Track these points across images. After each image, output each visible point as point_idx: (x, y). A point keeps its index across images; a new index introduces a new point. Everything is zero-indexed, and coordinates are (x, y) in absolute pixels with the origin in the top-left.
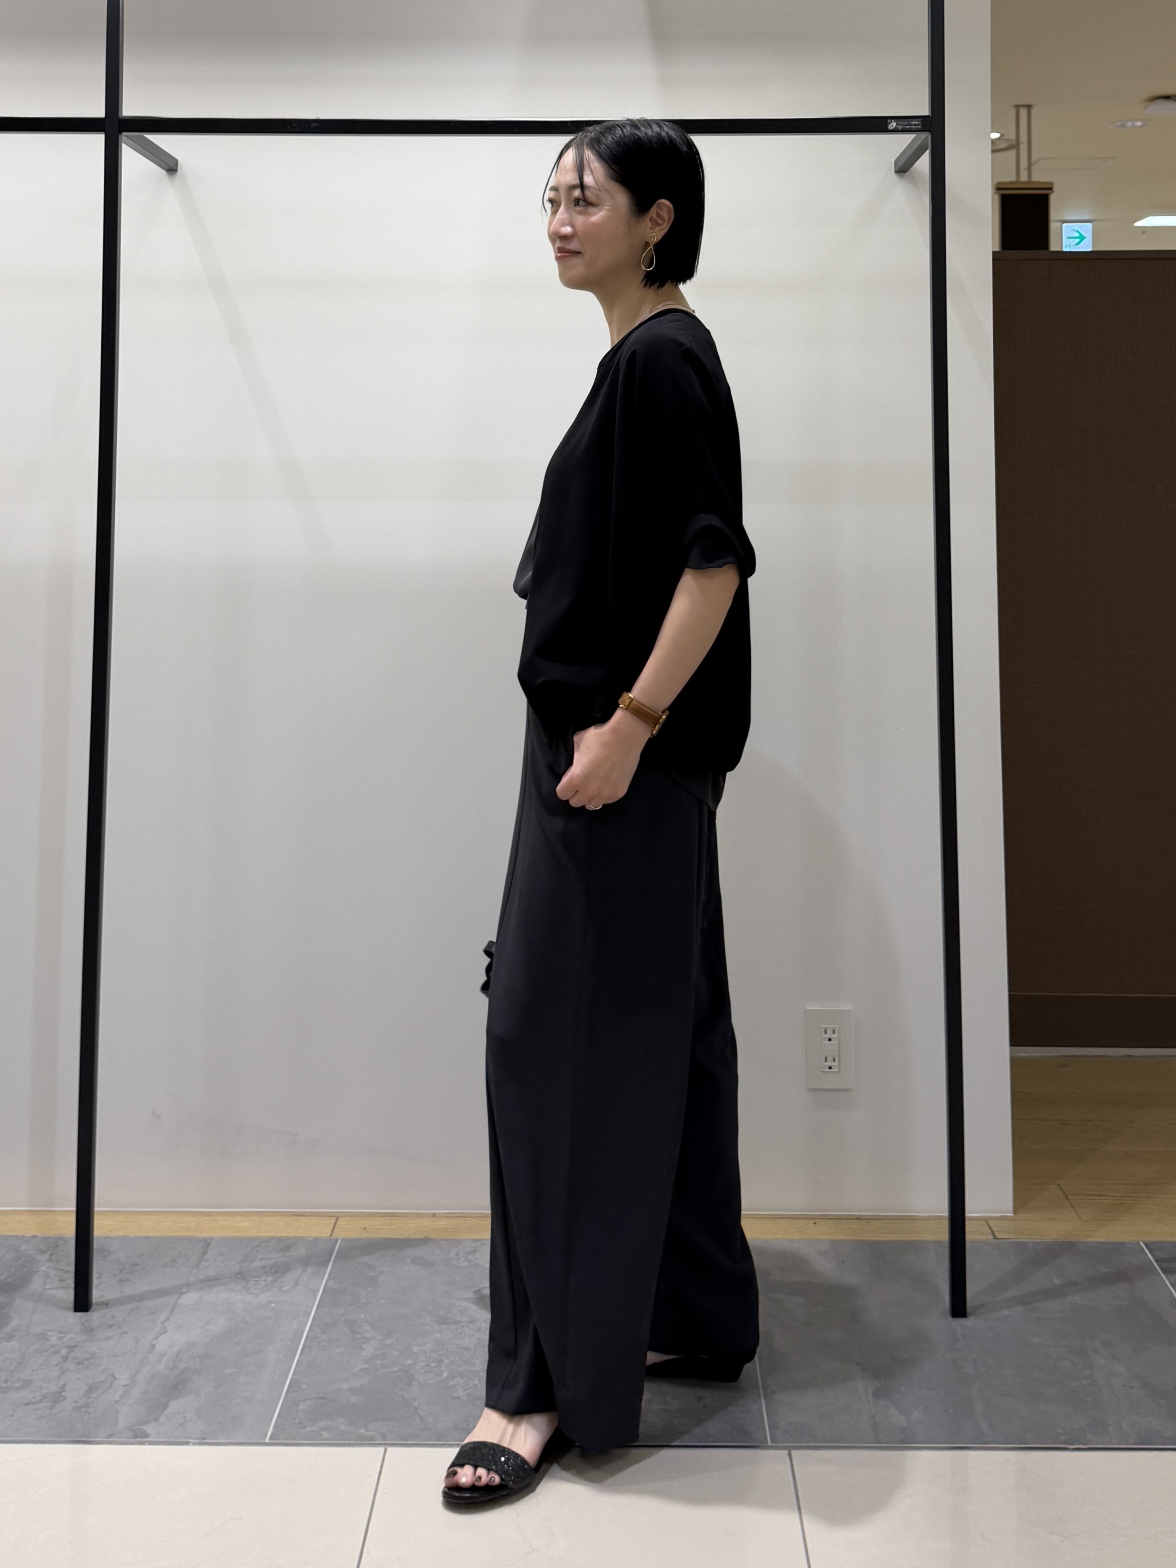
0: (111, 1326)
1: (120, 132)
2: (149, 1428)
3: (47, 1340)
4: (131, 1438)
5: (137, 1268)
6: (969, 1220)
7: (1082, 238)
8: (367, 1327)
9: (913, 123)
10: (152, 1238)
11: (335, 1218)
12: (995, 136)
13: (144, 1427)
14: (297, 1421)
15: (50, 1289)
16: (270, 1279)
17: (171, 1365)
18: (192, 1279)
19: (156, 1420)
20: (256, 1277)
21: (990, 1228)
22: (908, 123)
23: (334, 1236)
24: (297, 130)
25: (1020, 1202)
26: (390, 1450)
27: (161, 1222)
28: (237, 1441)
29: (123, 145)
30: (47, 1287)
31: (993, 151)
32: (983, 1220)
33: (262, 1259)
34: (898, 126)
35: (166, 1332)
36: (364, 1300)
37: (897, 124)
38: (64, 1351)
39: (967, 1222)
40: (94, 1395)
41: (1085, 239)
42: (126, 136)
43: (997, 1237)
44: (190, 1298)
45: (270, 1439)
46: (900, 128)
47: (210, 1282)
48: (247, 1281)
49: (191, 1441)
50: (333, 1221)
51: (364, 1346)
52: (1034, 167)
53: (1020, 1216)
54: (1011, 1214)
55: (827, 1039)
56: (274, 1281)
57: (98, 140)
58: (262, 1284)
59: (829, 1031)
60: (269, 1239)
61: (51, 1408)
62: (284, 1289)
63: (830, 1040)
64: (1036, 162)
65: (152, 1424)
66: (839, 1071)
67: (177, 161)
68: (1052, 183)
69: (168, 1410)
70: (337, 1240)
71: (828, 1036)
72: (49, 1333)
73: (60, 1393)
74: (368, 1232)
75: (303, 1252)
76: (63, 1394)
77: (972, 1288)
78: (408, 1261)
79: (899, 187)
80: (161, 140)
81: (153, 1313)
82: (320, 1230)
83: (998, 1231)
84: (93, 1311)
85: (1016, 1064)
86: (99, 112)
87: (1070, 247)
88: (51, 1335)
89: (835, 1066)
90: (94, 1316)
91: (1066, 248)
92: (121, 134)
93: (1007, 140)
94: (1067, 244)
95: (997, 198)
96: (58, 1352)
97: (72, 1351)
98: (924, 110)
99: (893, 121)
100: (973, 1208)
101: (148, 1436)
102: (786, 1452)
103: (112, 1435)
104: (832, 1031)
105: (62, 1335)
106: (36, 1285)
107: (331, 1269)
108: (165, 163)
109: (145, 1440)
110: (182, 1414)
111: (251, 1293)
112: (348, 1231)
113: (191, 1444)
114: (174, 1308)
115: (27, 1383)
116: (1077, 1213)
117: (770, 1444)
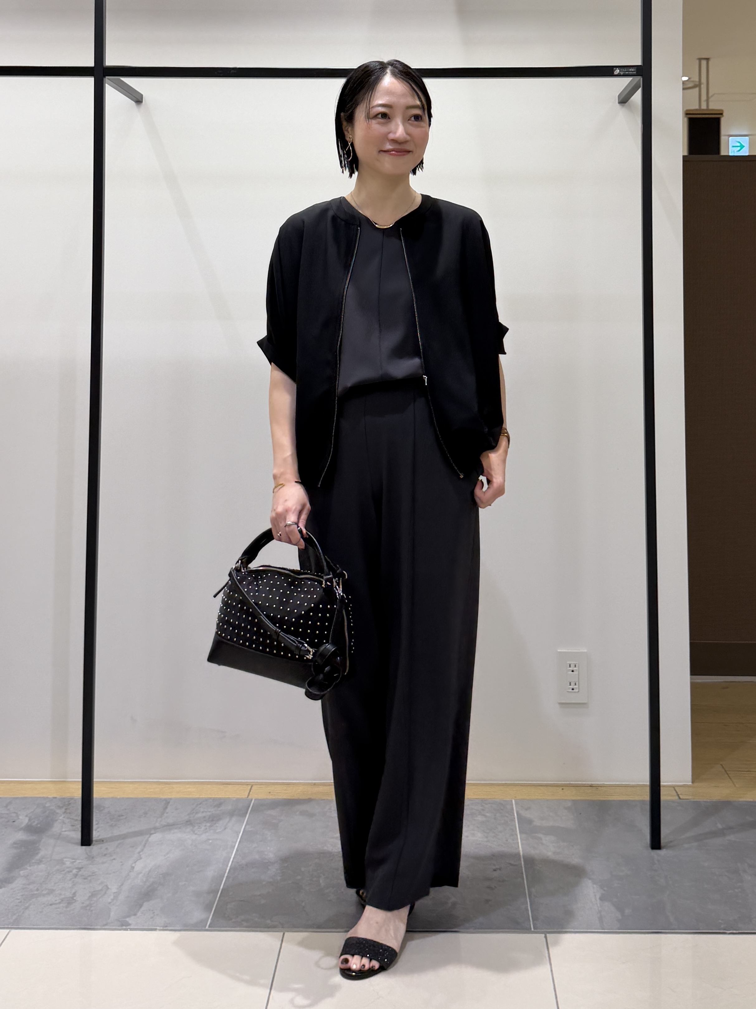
0: (105, 855)
1: (104, 76)
2: (131, 920)
3: (64, 863)
4: (119, 926)
5: (121, 818)
6: (663, 787)
7: (742, 147)
8: (271, 856)
9: (631, 70)
10: (132, 798)
11: (250, 786)
12: (685, 79)
13: (127, 919)
14: (226, 915)
15: (65, 831)
16: (208, 824)
17: (144, 879)
18: (157, 825)
19: (135, 915)
20: (200, 823)
21: (677, 792)
22: (627, 70)
23: (250, 797)
24: (221, 75)
25: (696, 777)
26: (286, 934)
27: (137, 788)
29: (107, 85)
30: (64, 830)
31: (684, 89)
32: (672, 787)
33: (203, 812)
35: (141, 858)
36: (269, 838)
37: (620, 71)
38: (75, 871)
39: (661, 788)
40: (95, 899)
41: (744, 148)
42: (108, 79)
43: (681, 798)
44: (155, 837)
45: (209, 927)
46: (622, 73)
47: (169, 827)
48: (193, 826)
49: (158, 928)
50: (249, 788)
51: (269, 867)
52: (710, 100)
53: (696, 784)
54: (691, 783)
55: (571, 671)
56: (211, 826)
57: (89, 82)
58: (203, 828)
59: (572, 666)
60: (207, 800)
61: (67, 907)
62: (218, 831)
63: (573, 671)
64: (712, 96)
65: (133, 917)
66: (578, 692)
67: (142, 95)
68: (722, 110)
69: (143, 908)
70: (252, 800)
71: (571, 669)
72: (65, 860)
73: (72, 898)
74: (272, 795)
75: (229, 807)
76: (75, 898)
77: (665, 831)
78: (298, 813)
79: (621, 113)
80: (131, 81)
81: (133, 847)
82: (242, 793)
83: (681, 794)
84: (93, 845)
85: (694, 686)
86: (90, 63)
87: (734, 153)
88: (66, 861)
89: (576, 688)
90: (94, 849)
91: (731, 153)
92: (105, 77)
93: (693, 81)
94: (732, 151)
95: (686, 120)
96: (71, 871)
97: (80, 871)
98: (638, 61)
99: (617, 69)
100: (665, 779)
101: (130, 925)
102: (543, 935)
103: (106, 925)
104: (574, 666)
105: (74, 860)
106: (57, 828)
107: (248, 818)
108: (134, 97)
109: (128, 927)
110: (152, 911)
111: (196, 834)
112: (259, 794)
113: (158, 930)
114: (146, 844)
115: (51, 891)
116: (733, 782)
117: (533, 930)
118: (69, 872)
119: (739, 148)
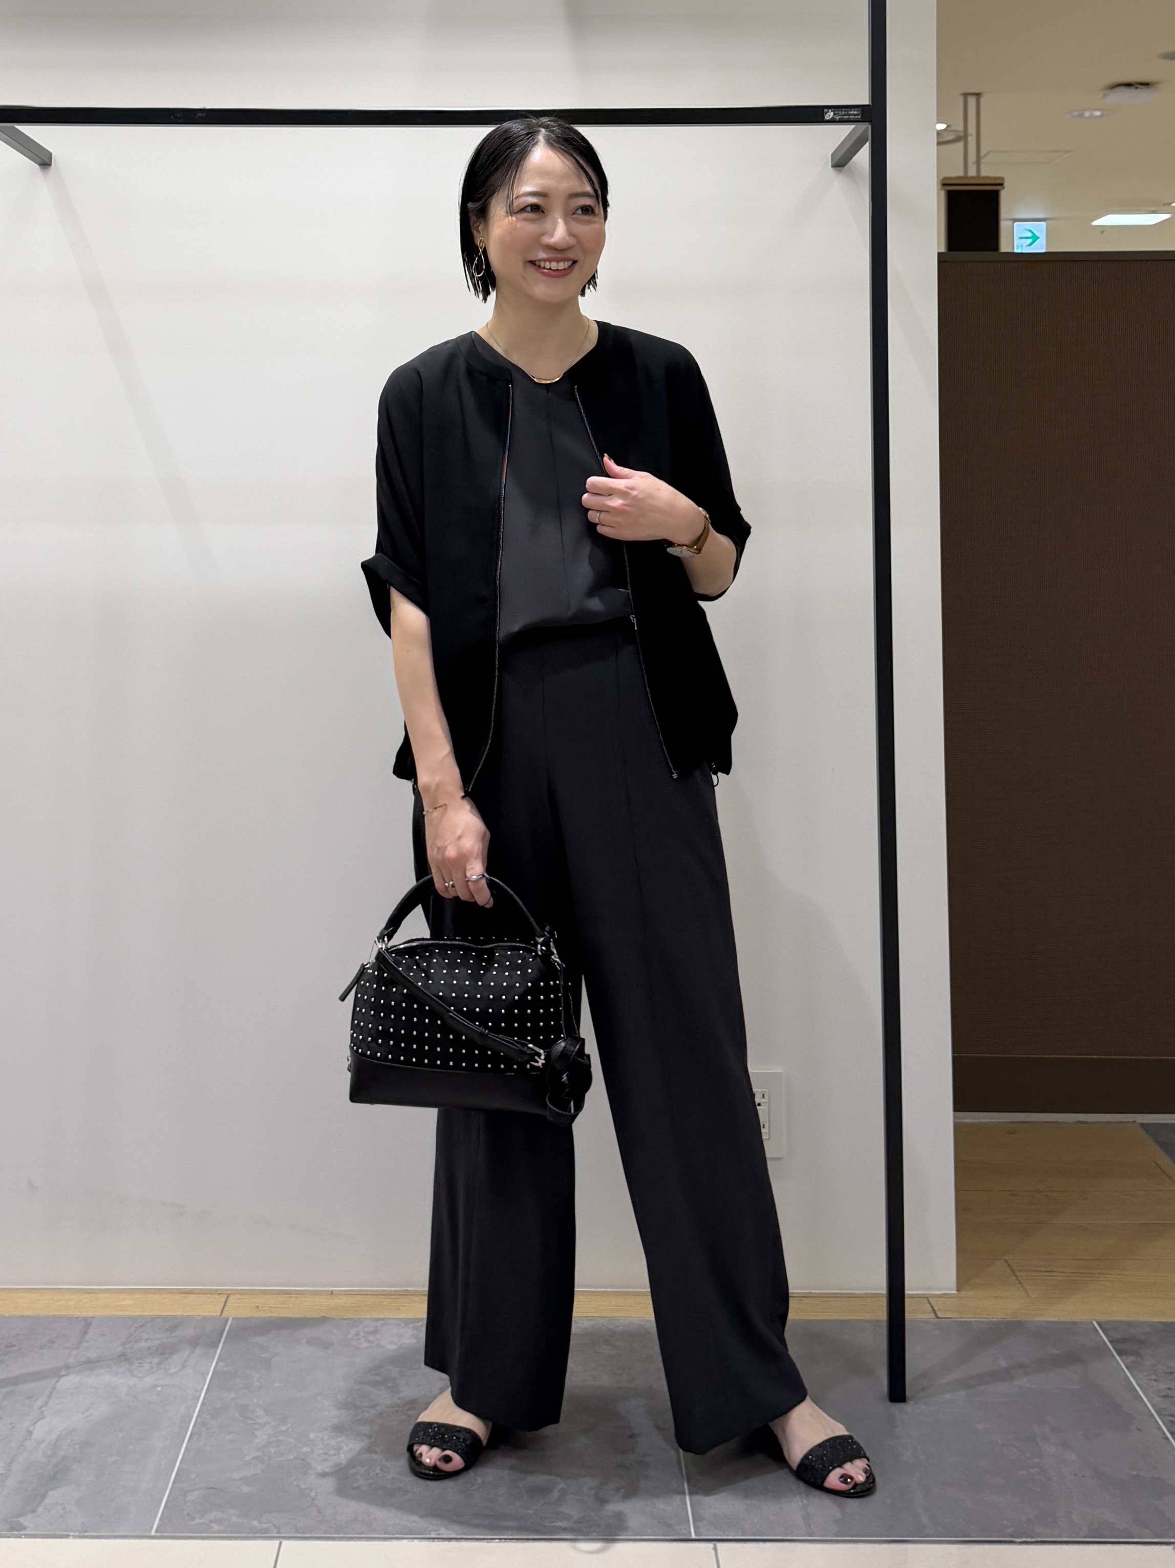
2: (26, 1521)
4: (6, 1531)
5: (12, 1349)
6: (909, 1297)
7: (1035, 238)
8: (260, 1412)
9: (852, 112)
10: (28, 1317)
11: (226, 1296)
12: (941, 127)
13: (21, 1519)
14: (185, 1513)
16: (155, 1361)
17: (49, 1453)
18: (71, 1361)
19: (34, 1511)
20: (141, 1359)
21: (932, 1307)
22: (846, 113)
23: (225, 1315)
24: (181, 121)
25: (963, 1280)
26: (285, 1543)
27: (38, 1300)
28: (120, 1534)
31: (939, 144)
32: (924, 1297)
33: (147, 1340)
35: (44, 1417)
36: (257, 1384)
37: (835, 114)
39: (907, 1301)
41: (1039, 240)
43: (940, 1317)
44: (69, 1381)
45: (156, 1531)
46: (838, 118)
47: (90, 1364)
48: (131, 1364)
49: (71, 1534)
50: (224, 1300)
51: (257, 1433)
52: (983, 161)
53: (963, 1293)
54: (954, 1292)
56: (160, 1363)
58: (147, 1366)
60: (153, 1319)
62: (171, 1371)
64: (986, 155)
65: (30, 1515)
67: (50, 154)
68: (1002, 179)
69: (47, 1501)
70: (227, 1319)
74: (260, 1311)
75: (191, 1332)
77: (912, 1371)
78: (304, 1341)
79: (836, 182)
80: (33, 131)
81: (29, 1398)
82: (210, 1308)
83: (940, 1310)
85: (959, 1130)
87: (1022, 248)
91: (1018, 248)
93: (954, 131)
94: (1019, 245)
95: (943, 194)
98: (864, 98)
99: (830, 111)
100: (912, 1285)
101: (24, 1528)
102: (711, 1545)
104: (762, 1096)
107: (222, 1350)
108: (38, 156)
109: (22, 1532)
110: (62, 1505)
111: (134, 1376)
112: (239, 1309)
113: (71, 1537)
114: (51, 1393)
116: (1025, 1290)
117: (693, 1536)
119: (1030, 241)
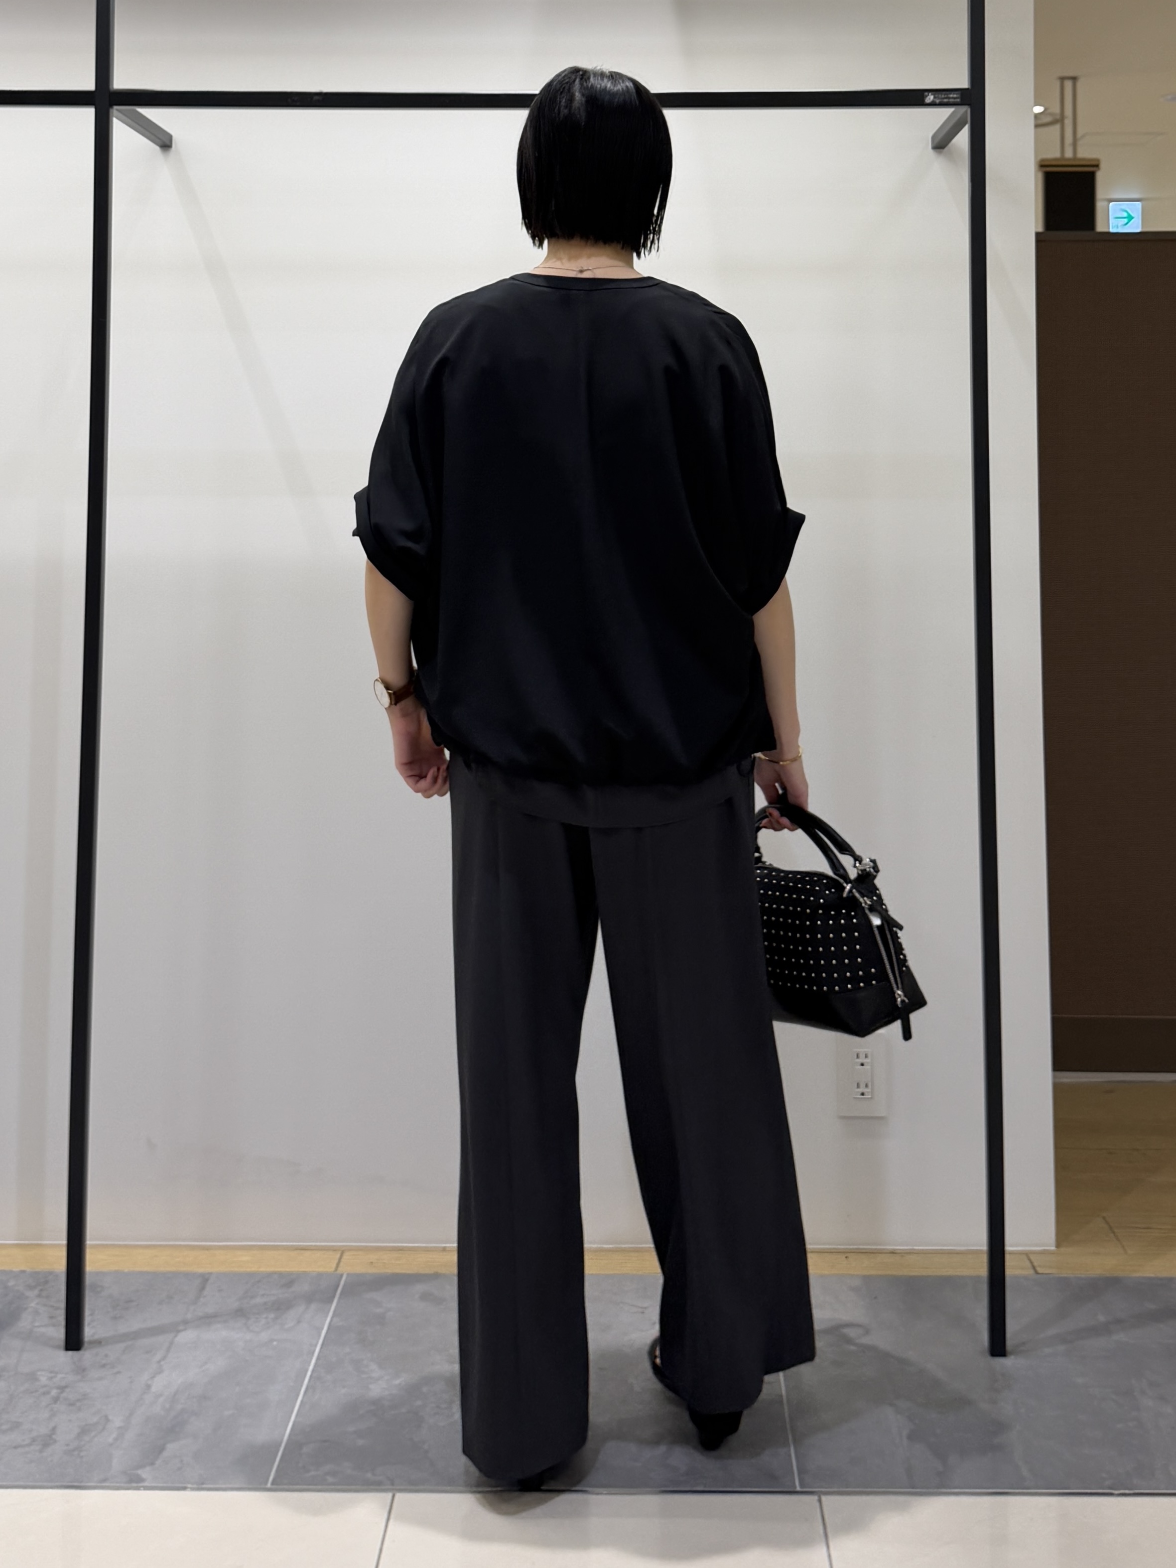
0: (104, 1366)
1: (111, 105)
2: (144, 1473)
3: (37, 1380)
4: (125, 1483)
5: (131, 1304)
6: (1009, 1253)
7: (1130, 218)
8: (373, 1366)
9: (951, 96)
10: (147, 1273)
11: (340, 1252)
12: (1038, 109)
13: (139, 1472)
14: (301, 1465)
15: (38, 1327)
16: (272, 1316)
17: (167, 1406)
18: (189, 1316)
19: (152, 1464)
20: (257, 1314)
21: (1031, 1262)
23: (339, 1271)
24: (298, 104)
25: (1063, 1236)
26: (399, 1496)
27: (157, 1256)
28: (237, 1486)
29: (115, 120)
30: (37, 1324)
31: (1037, 125)
32: (1024, 1254)
33: (263, 1295)
34: (935, 100)
35: (162, 1371)
36: (371, 1338)
37: (935, 98)
38: (54, 1392)
39: (1008, 1257)
40: (86, 1438)
41: (1133, 220)
42: (117, 110)
43: (1040, 1272)
44: (187, 1336)
45: (273, 1484)
46: (938, 101)
47: (208, 1320)
48: (248, 1319)
49: (189, 1486)
50: (338, 1256)
51: (371, 1386)
52: (1080, 143)
53: (1062, 1249)
54: (1053, 1248)
55: (859, 1064)
56: (276, 1318)
57: (87, 114)
58: (263, 1321)
59: (862, 1056)
60: (270, 1275)
61: (41, 1451)
62: (286, 1326)
63: (862, 1065)
64: (1083, 136)
65: (148, 1468)
66: (871, 1098)
67: (171, 136)
68: (1098, 160)
69: (166, 1454)
70: (342, 1276)
71: (860, 1061)
72: (39, 1373)
73: (50, 1436)
74: (374, 1267)
75: (306, 1287)
76: (54, 1436)
77: (1012, 1326)
78: (416, 1296)
79: (937, 164)
80: (153, 114)
81: (147, 1352)
82: (324, 1264)
83: (1040, 1266)
84: (85, 1350)
85: (1058, 1091)
86: (88, 83)
87: (1118, 228)
88: (40, 1375)
89: (868, 1092)
90: (86, 1355)
91: (1113, 228)
92: (112, 108)
93: (1051, 114)
94: (1114, 225)
95: (1040, 176)
96: (48, 1393)
97: (63, 1391)
98: (963, 81)
99: (930, 94)
100: (1013, 1242)
101: (143, 1480)
102: (816, 1498)
103: (105, 1480)
104: (865, 1056)
105: (53, 1375)
106: (25, 1322)
107: (336, 1306)
108: (159, 139)
109: (140, 1485)
110: (180, 1457)
111: (250, 1331)
112: (354, 1265)
113: (189, 1489)
114: (170, 1347)
115: (16, 1426)
116: (1123, 1247)
117: (798, 1489)
118: (44, 1394)
119: (1126, 220)
